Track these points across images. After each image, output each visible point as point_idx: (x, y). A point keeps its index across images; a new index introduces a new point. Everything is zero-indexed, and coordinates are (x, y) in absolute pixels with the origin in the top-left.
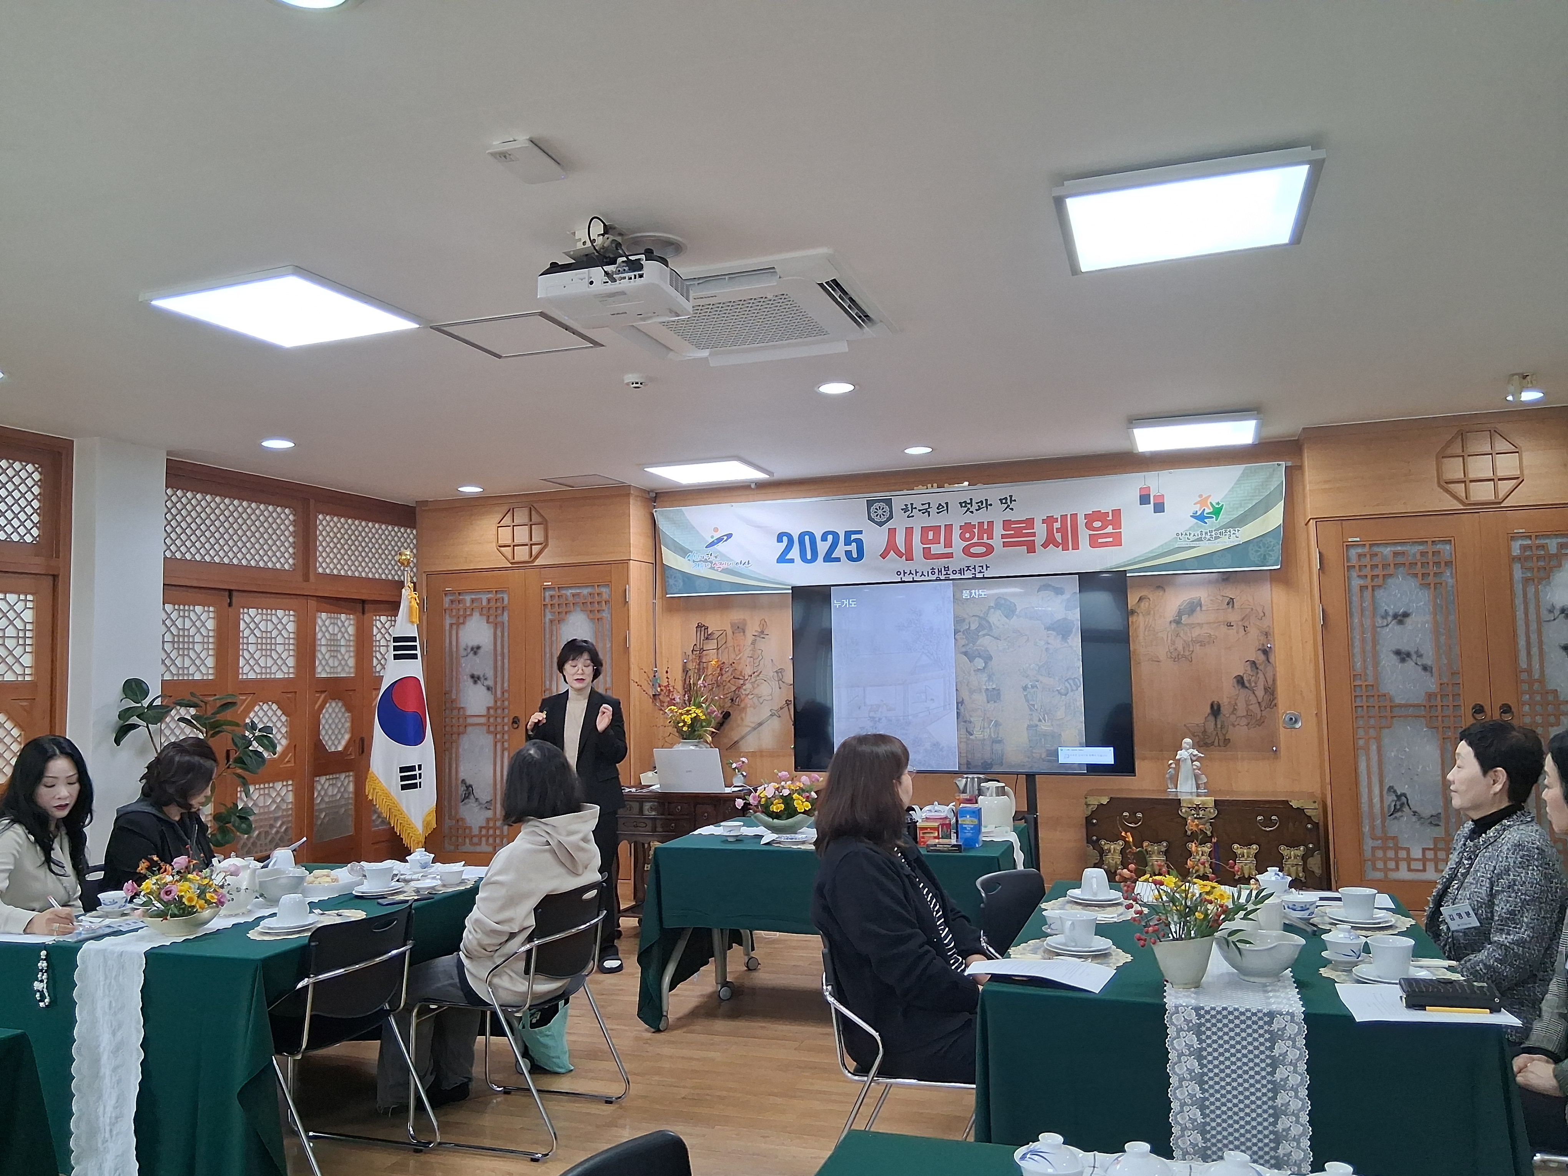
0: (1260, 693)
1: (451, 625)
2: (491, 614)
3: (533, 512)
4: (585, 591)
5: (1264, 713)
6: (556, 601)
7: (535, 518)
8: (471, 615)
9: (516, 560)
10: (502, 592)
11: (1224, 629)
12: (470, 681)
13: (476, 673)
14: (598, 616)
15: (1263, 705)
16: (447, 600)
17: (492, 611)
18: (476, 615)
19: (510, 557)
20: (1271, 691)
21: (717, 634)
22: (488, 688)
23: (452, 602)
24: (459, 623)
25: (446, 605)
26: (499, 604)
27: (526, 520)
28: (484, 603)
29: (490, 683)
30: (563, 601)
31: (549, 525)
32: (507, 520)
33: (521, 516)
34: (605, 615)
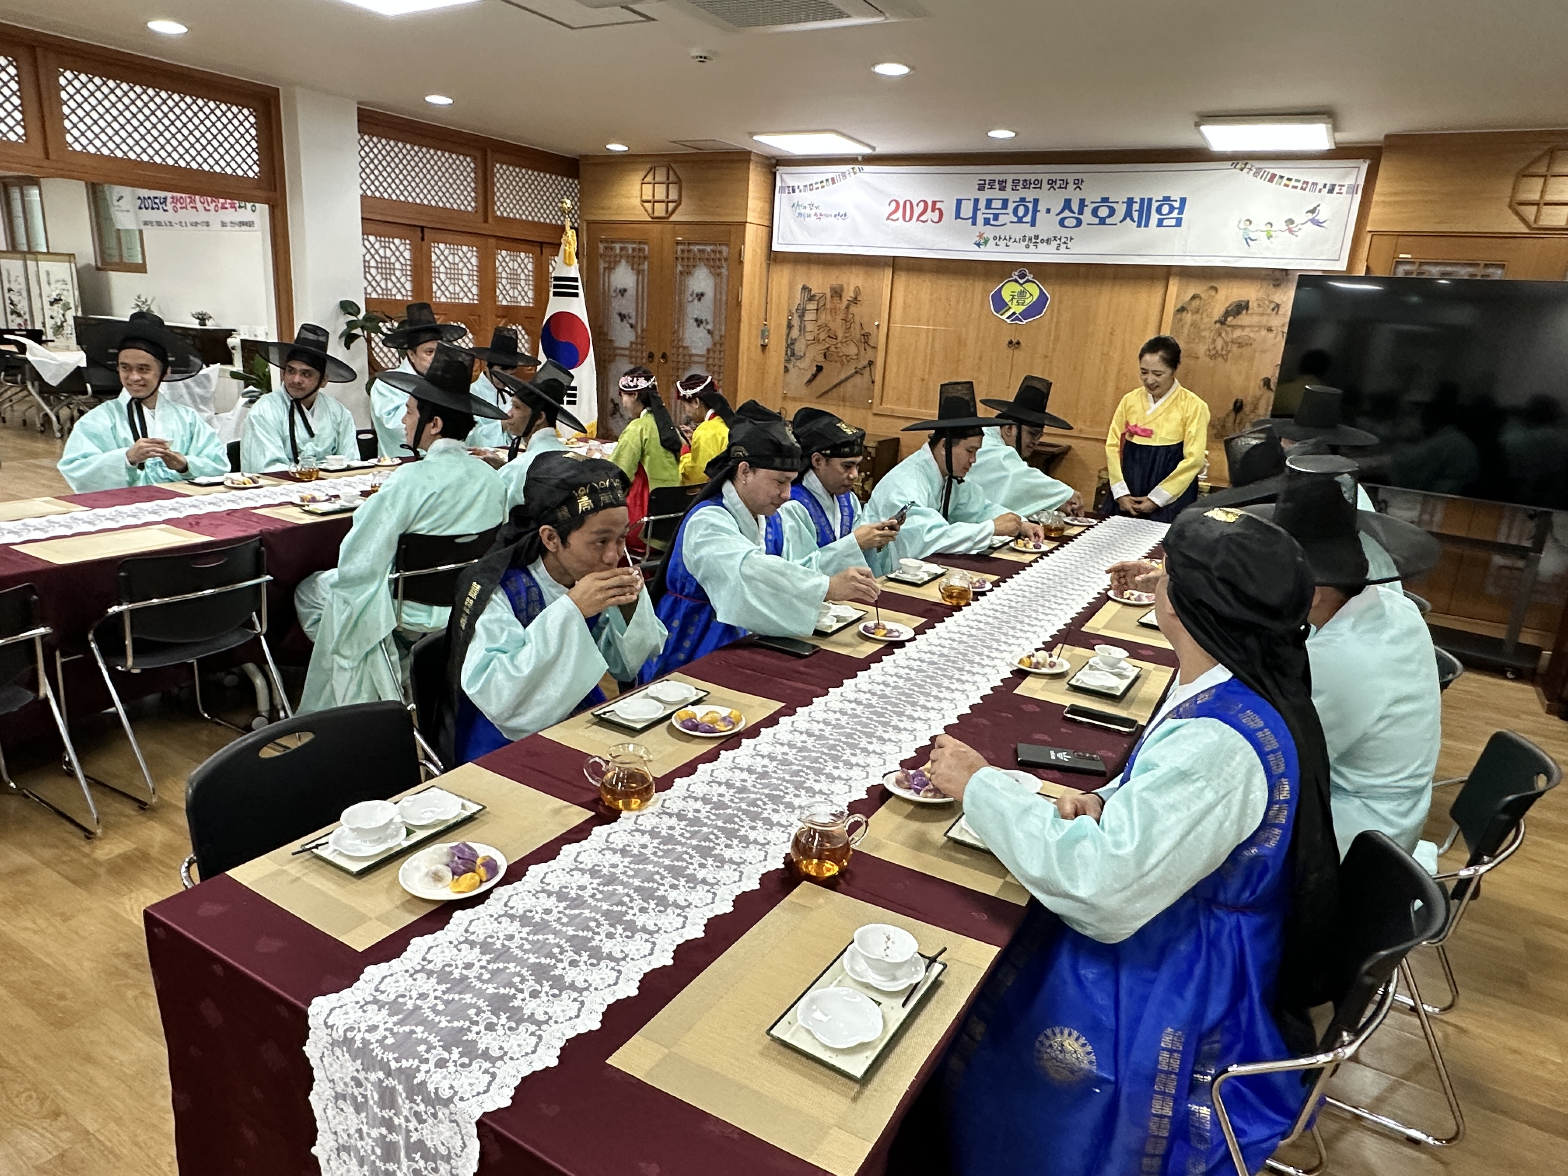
1: (605, 269)
2: (636, 261)
3: (671, 172)
4: (709, 249)
6: (686, 255)
7: (672, 177)
8: (620, 261)
9: (656, 214)
10: (646, 243)
11: (1263, 332)
12: (618, 319)
13: (623, 312)
14: (718, 271)
16: (601, 246)
17: (636, 260)
18: (623, 262)
19: (650, 211)
21: (818, 296)
22: (632, 326)
23: (606, 248)
24: (610, 269)
25: (601, 251)
26: (641, 254)
27: (664, 179)
28: (630, 252)
29: (633, 321)
30: (691, 255)
31: (684, 184)
32: (649, 178)
33: (661, 175)
34: (724, 271)
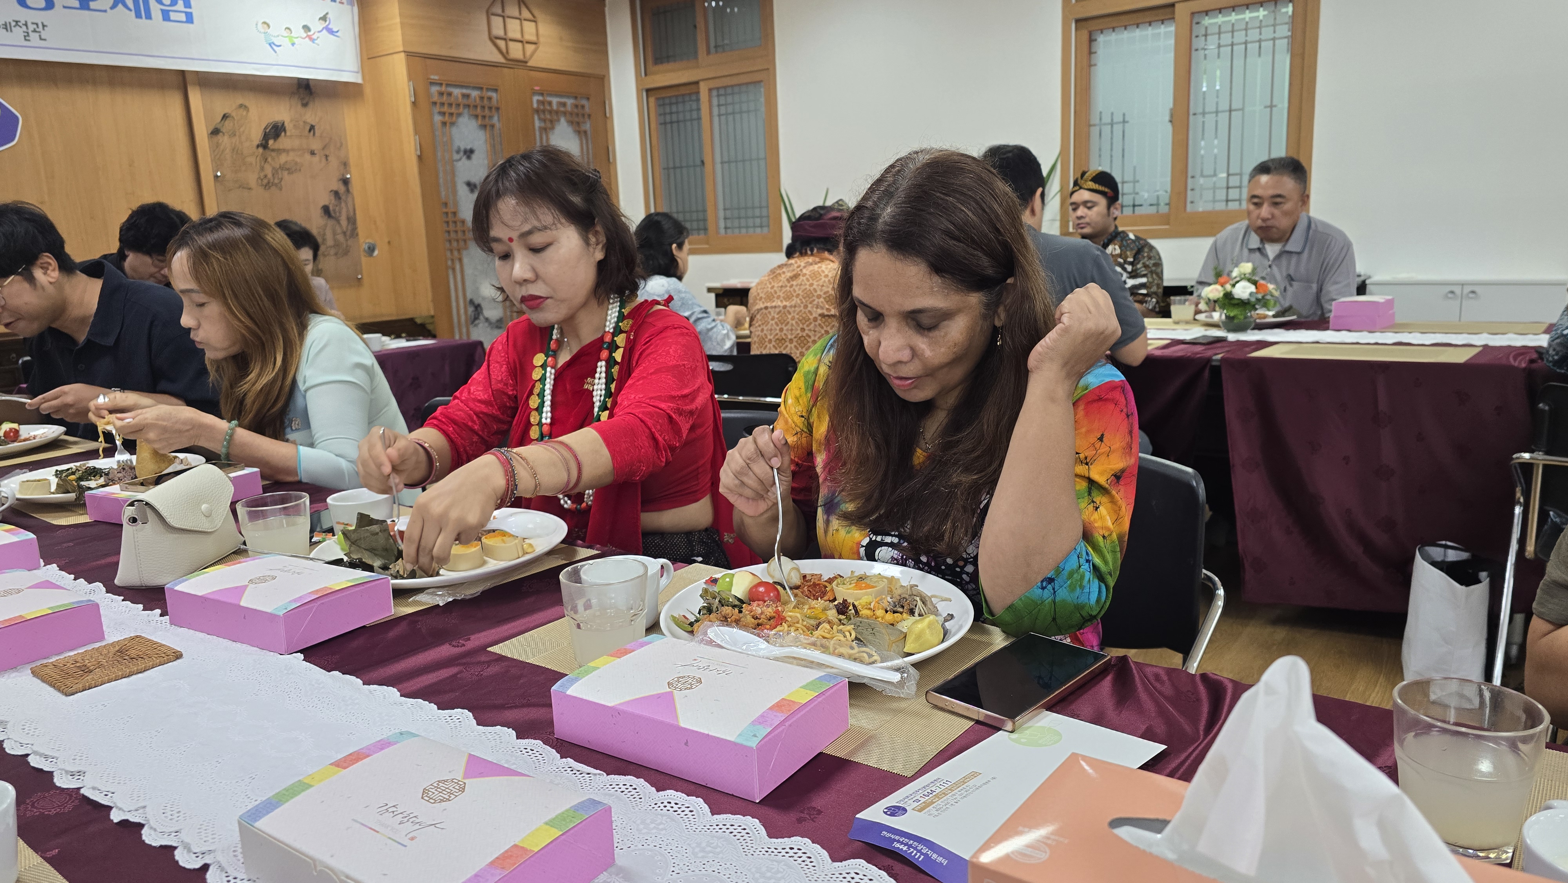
0: (344, 222)
5: (349, 243)
11: (308, 156)
15: (348, 233)
20: (352, 220)
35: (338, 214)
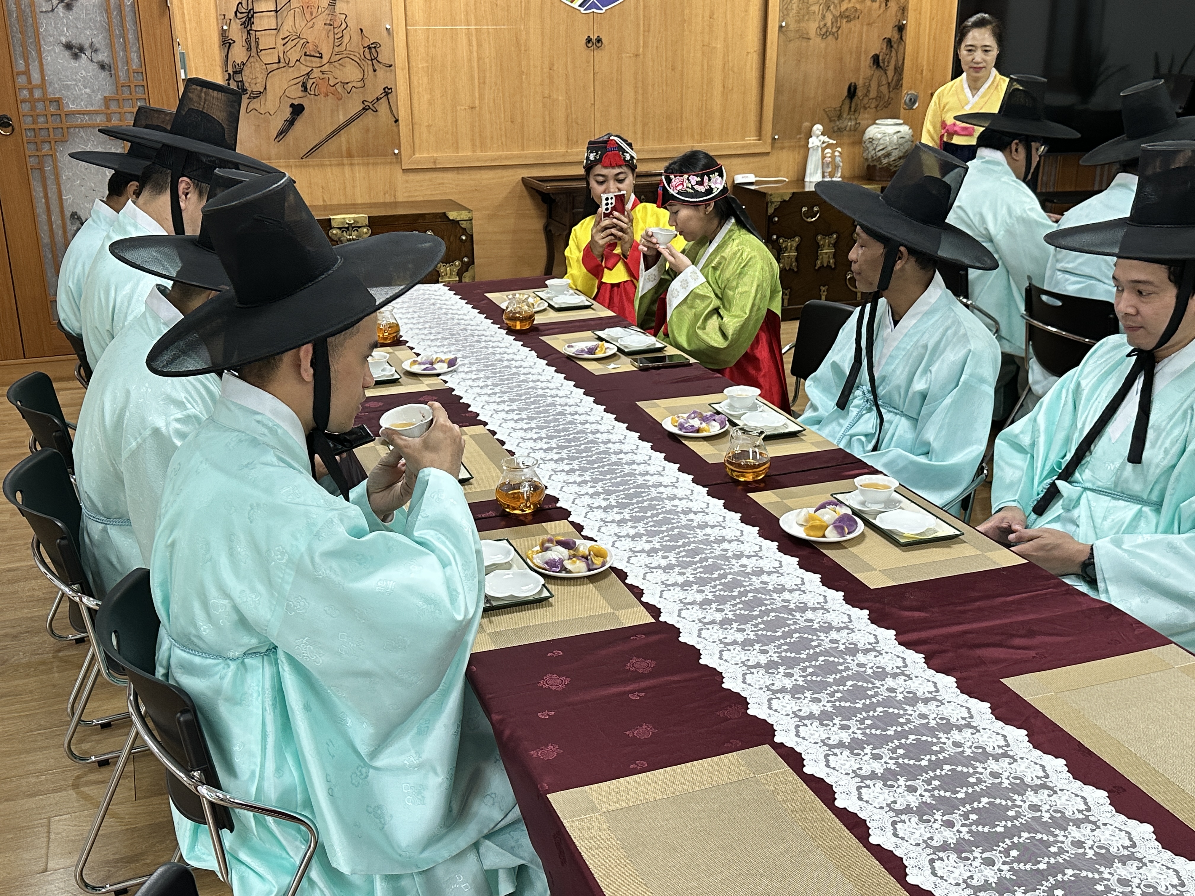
0: (890, 73)
20: (899, 71)
35: (886, 64)
